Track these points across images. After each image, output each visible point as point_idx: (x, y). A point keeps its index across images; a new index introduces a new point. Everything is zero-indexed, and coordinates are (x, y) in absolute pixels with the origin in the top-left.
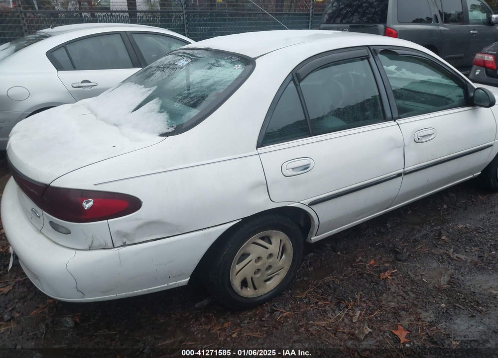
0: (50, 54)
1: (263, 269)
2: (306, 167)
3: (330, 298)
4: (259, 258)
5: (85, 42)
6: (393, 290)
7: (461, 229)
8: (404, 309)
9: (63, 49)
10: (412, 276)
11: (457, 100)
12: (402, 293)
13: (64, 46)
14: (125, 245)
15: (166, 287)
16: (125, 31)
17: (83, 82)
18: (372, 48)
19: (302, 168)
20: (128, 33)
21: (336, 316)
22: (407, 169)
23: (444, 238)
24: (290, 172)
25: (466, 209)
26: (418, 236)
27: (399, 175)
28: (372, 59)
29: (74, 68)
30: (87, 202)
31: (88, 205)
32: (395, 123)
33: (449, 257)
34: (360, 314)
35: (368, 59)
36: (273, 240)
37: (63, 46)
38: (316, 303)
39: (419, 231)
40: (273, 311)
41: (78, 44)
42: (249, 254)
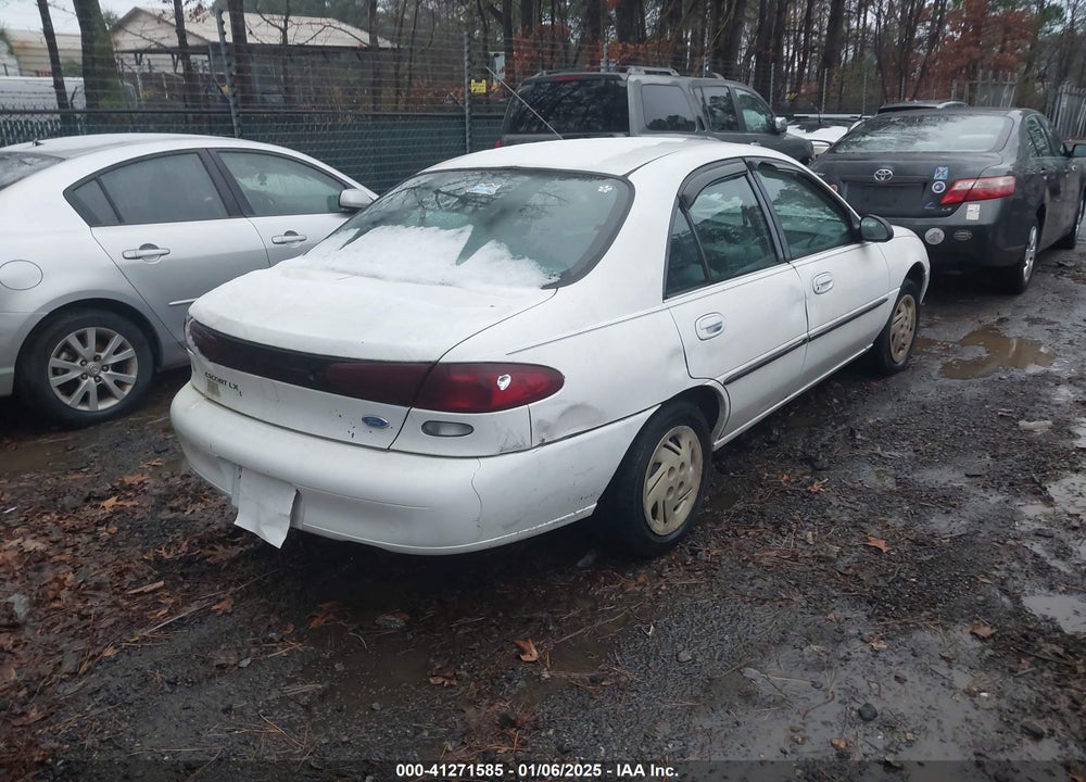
0: (72, 194)
1: (676, 487)
2: (718, 328)
3: (761, 524)
4: (672, 469)
5: (135, 169)
6: (835, 503)
7: (874, 423)
8: (864, 521)
9: (94, 183)
10: (850, 484)
11: (836, 236)
12: (848, 505)
13: (96, 177)
14: (543, 444)
15: (573, 517)
16: (207, 149)
17: (144, 247)
18: (747, 160)
19: (713, 329)
20: (212, 152)
21: (781, 545)
22: (813, 332)
23: (859, 437)
24: (705, 334)
25: (864, 400)
26: (824, 440)
27: (805, 341)
28: (750, 175)
29: (120, 220)
30: (502, 380)
31: (504, 383)
32: (790, 266)
33: (880, 456)
34: (814, 536)
35: (746, 176)
36: (682, 443)
37: (95, 179)
38: (746, 533)
39: (822, 434)
40: (694, 553)
41: (121, 174)
42: (660, 464)
